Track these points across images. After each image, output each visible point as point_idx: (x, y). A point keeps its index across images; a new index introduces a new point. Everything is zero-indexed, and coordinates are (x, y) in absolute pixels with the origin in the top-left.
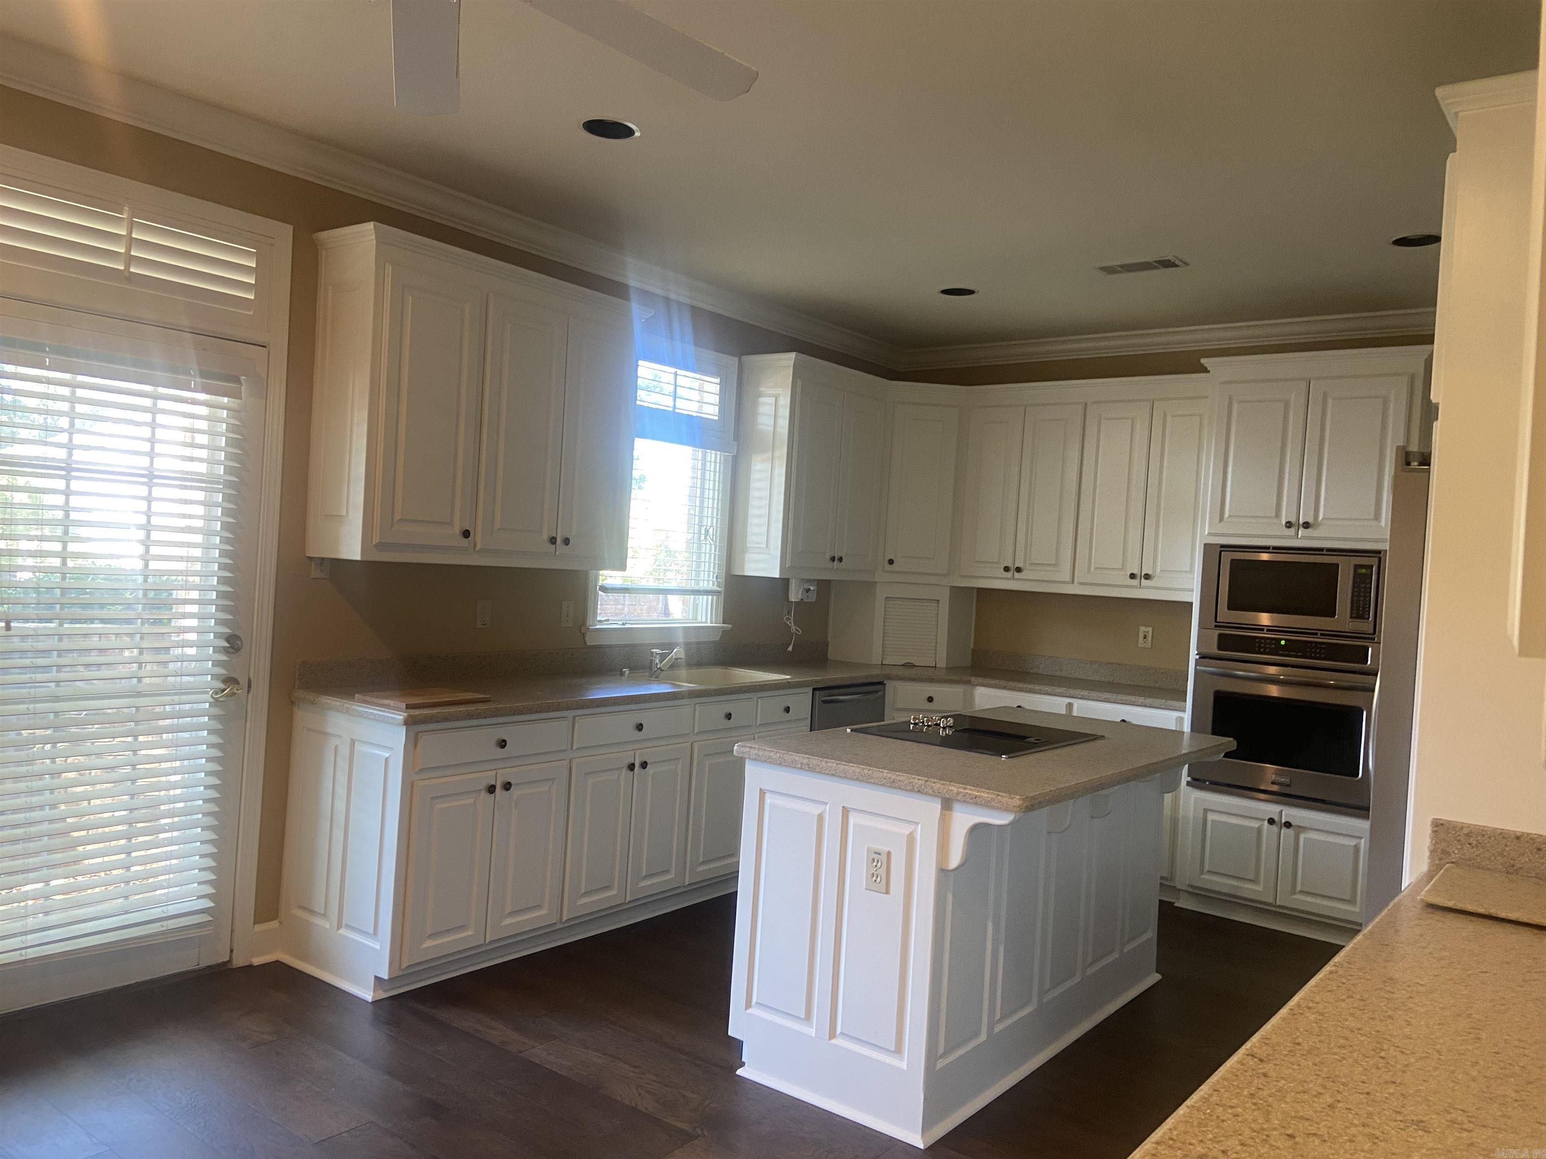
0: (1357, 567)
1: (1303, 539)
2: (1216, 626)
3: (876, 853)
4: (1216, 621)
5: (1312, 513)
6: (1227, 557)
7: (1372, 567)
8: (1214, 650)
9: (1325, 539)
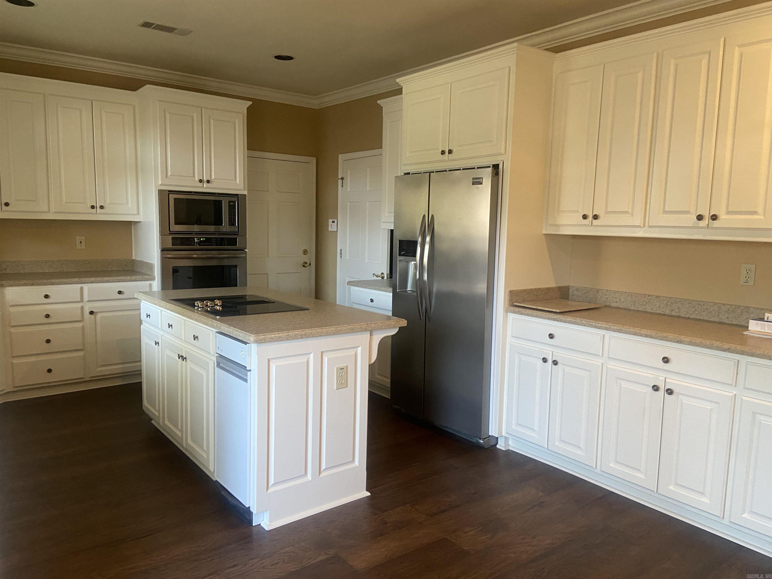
0: (230, 202)
1: (205, 188)
2: (170, 234)
3: (341, 369)
4: (170, 231)
5: (209, 176)
6: (172, 197)
7: (235, 202)
8: (170, 245)
9: (216, 188)
